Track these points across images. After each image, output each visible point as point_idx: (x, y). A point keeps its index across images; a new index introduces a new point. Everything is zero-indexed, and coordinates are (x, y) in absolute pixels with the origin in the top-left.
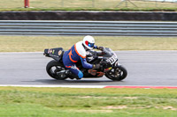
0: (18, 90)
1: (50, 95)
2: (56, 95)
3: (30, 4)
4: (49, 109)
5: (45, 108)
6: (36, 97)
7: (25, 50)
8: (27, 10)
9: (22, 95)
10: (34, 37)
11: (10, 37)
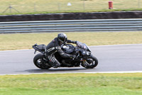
0: (105, 76)
1: (130, 79)
2: (135, 79)
3: (113, 6)
4: (130, 90)
5: (126, 90)
6: (119, 81)
7: (110, 43)
8: (111, 11)
9: (107, 80)
10: (117, 32)
11: (98, 33)
